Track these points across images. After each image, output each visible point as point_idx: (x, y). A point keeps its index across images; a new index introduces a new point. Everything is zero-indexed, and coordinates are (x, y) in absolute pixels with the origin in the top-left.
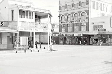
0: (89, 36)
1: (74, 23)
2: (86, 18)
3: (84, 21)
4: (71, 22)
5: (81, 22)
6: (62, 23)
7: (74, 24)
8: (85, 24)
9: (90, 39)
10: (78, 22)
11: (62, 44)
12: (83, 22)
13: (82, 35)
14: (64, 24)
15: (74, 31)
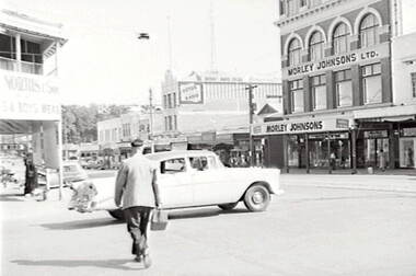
0: (396, 125)
1: (335, 68)
2: (378, 39)
3: (373, 54)
4: (322, 64)
5: (359, 61)
6: (290, 73)
7: (334, 74)
8: (378, 69)
9: (401, 140)
10: (347, 65)
11: (294, 167)
12: (369, 60)
13: (351, 125)
14: (299, 76)
15: (335, 107)
